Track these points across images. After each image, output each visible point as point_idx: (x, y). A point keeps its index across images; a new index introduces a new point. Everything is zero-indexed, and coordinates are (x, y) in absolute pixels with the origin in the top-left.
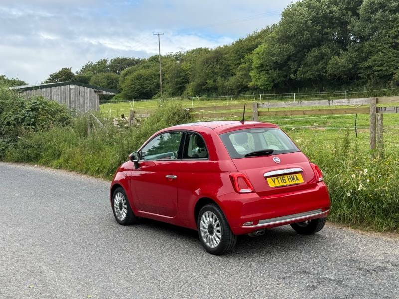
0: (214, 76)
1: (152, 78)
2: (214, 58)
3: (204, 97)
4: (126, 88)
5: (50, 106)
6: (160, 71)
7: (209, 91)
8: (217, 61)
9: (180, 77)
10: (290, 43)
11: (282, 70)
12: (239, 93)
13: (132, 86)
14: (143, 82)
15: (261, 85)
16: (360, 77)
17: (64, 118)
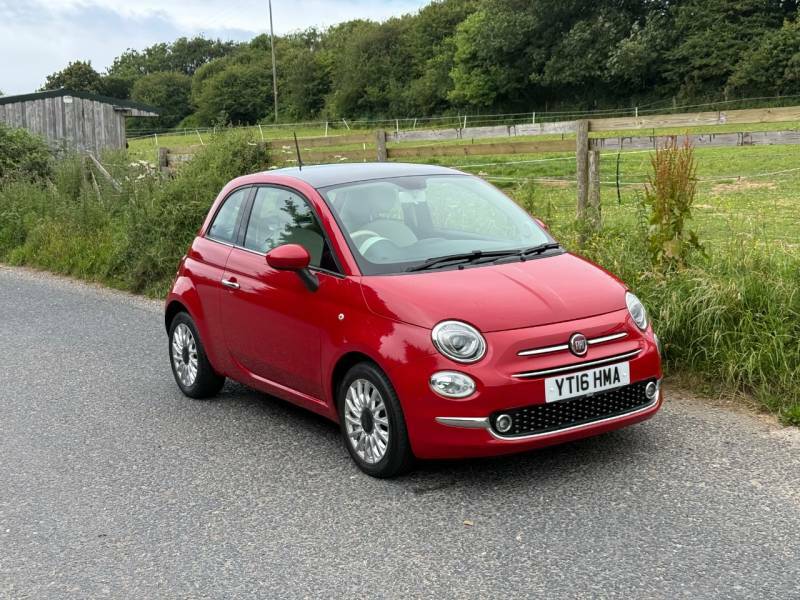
0: (380, 78)
1: (258, 82)
2: (380, 41)
3: (362, 121)
4: (204, 105)
5: (10, 139)
6: (274, 69)
7: (371, 108)
8: (387, 47)
9: (313, 79)
10: (530, 9)
11: (514, 67)
12: (431, 112)
13: (217, 99)
14: (240, 92)
15: (472, 97)
16: (666, 78)
17: (38, 163)
